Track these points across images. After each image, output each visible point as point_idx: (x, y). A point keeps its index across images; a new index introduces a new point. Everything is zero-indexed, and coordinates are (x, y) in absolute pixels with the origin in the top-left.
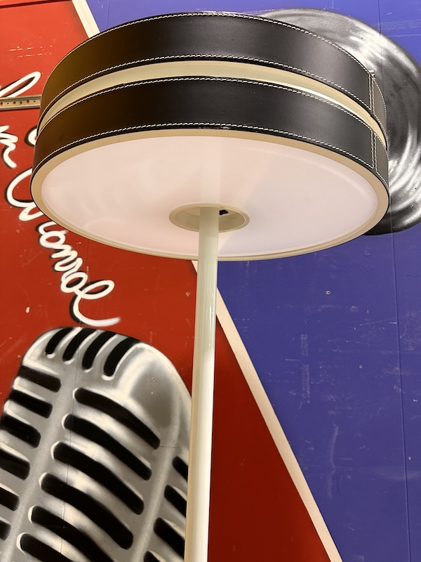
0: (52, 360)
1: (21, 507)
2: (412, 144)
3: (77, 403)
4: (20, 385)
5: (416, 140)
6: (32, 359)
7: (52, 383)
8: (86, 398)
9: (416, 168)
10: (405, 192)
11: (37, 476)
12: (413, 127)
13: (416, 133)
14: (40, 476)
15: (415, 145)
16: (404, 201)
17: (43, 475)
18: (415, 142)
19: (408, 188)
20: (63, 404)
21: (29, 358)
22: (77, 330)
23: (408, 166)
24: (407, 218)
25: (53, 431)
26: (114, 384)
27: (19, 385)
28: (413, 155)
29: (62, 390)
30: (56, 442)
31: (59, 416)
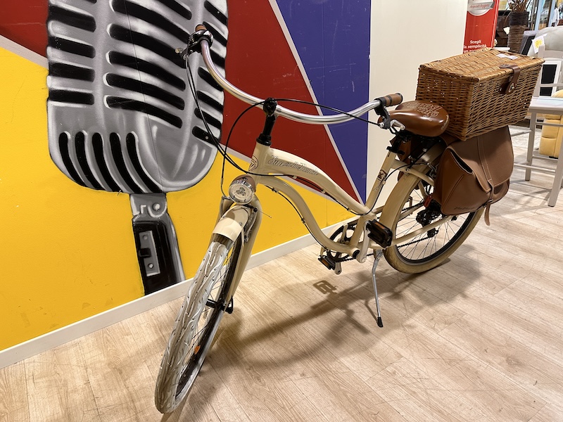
1: (98, 54)
11: (104, 28)
14: (106, 27)
17: (109, 26)
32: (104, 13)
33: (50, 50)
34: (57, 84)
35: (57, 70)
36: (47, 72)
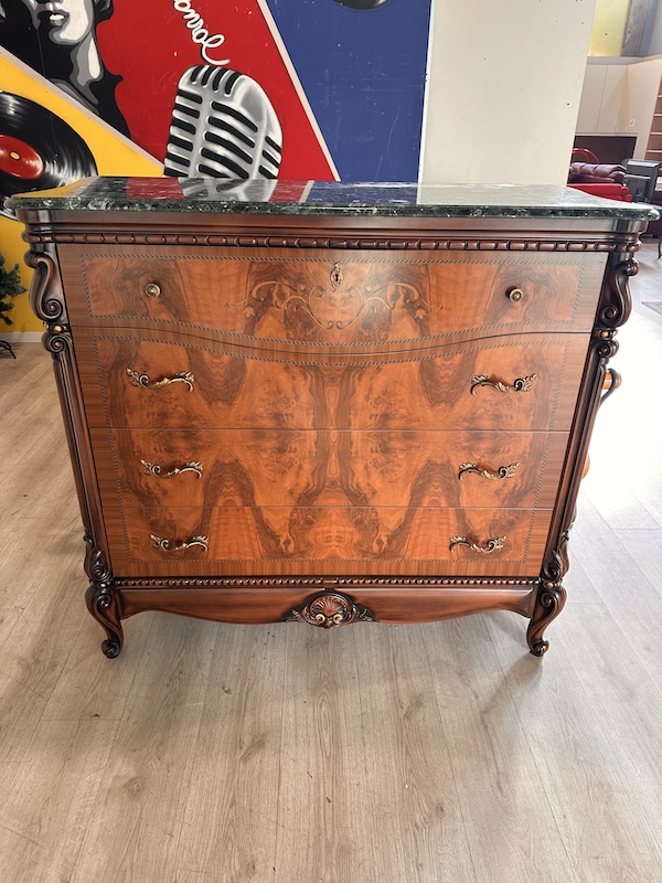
0: (195, 85)
1: (192, 165)
3: (213, 110)
4: (179, 100)
6: (183, 85)
7: (198, 99)
8: (217, 107)
11: (198, 150)
17: (201, 149)
20: (206, 111)
22: (207, 67)
25: (202, 125)
26: (231, 99)
29: (204, 103)
30: (205, 131)
31: (204, 118)
32: (199, 141)
33: (166, 160)
35: (168, 172)
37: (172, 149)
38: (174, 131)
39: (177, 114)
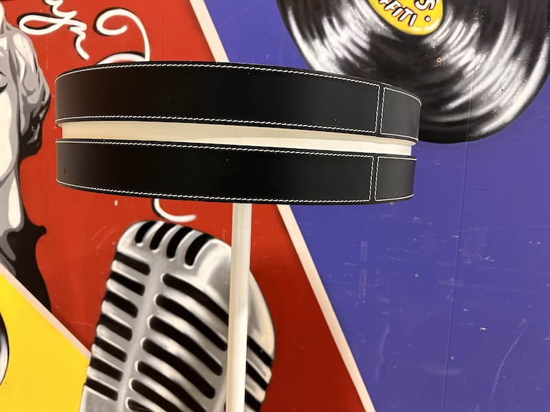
0: (142, 248)
1: (129, 360)
2: (507, 34)
3: (164, 286)
5: (512, 28)
6: (125, 245)
7: (143, 268)
8: (171, 282)
9: (506, 65)
10: (489, 94)
11: (139, 340)
12: (512, 11)
13: (514, 19)
14: (141, 339)
15: (510, 35)
16: (487, 105)
17: (143, 339)
18: (511, 31)
19: (493, 90)
20: (154, 285)
21: (122, 245)
22: (159, 224)
23: (498, 63)
24: (487, 125)
25: (147, 306)
26: (194, 273)
27: (117, 267)
28: (506, 48)
29: (152, 273)
30: (150, 315)
31: (151, 295)
32: (141, 327)
33: (94, 347)
34: (94, 375)
35: (96, 364)
36: (89, 363)
37: (103, 333)
38: (108, 309)
39: (112, 286)
